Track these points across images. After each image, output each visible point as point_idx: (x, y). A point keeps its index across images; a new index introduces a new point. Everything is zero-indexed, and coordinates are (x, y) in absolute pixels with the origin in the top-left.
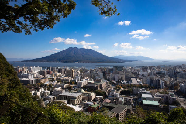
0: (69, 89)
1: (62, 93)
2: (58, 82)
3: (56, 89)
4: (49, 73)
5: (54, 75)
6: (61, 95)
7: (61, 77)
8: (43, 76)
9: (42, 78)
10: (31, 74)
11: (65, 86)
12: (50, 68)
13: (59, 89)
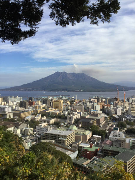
0: (57, 125)
1: (47, 131)
2: (42, 116)
3: (41, 125)
4: (31, 104)
5: (37, 108)
6: (46, 134)
7: (46, 109)
8: (24, 109)
9: (23, 111)
10: (8, 105)
11: (52, 121)
12: (32, 98)
13: (44, 125)
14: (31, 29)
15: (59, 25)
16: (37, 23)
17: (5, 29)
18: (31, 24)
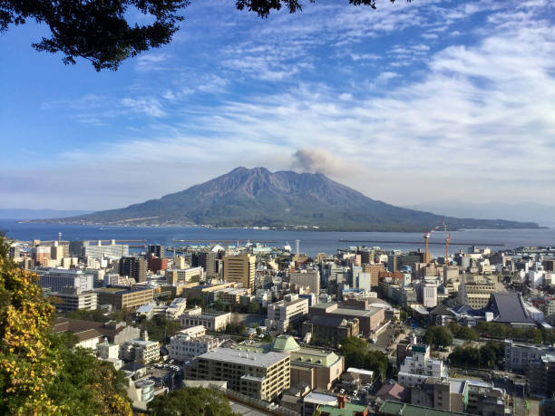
0: (234, 333)
1: (205, 352)
2: (190, 305)
3: (184, 331)
4: (155, 266)
5: (175, 278)
6: (202, 361)
7: (202, 283)
8: (133, 281)
9: (129, 289)
10: (84, 270)
11: (221, 320)
12: (159, 248)
13: (196, 332)
14: (159, 21)
15: (246, 9)
16: (178, 4)
17: (76, 22)
18: (160, 7)
